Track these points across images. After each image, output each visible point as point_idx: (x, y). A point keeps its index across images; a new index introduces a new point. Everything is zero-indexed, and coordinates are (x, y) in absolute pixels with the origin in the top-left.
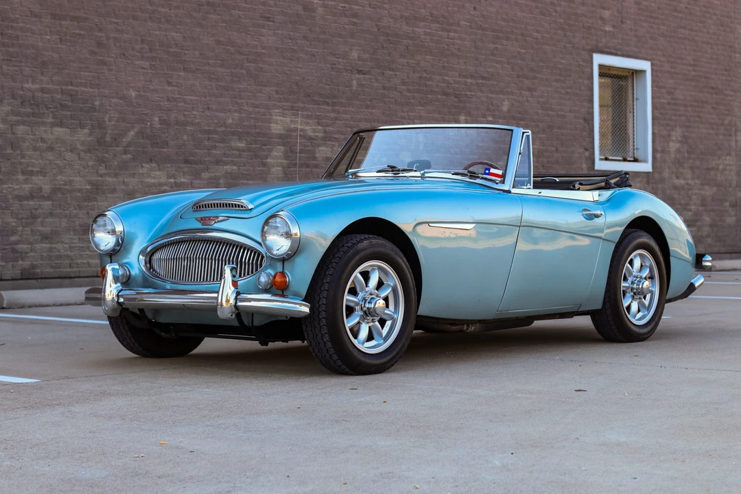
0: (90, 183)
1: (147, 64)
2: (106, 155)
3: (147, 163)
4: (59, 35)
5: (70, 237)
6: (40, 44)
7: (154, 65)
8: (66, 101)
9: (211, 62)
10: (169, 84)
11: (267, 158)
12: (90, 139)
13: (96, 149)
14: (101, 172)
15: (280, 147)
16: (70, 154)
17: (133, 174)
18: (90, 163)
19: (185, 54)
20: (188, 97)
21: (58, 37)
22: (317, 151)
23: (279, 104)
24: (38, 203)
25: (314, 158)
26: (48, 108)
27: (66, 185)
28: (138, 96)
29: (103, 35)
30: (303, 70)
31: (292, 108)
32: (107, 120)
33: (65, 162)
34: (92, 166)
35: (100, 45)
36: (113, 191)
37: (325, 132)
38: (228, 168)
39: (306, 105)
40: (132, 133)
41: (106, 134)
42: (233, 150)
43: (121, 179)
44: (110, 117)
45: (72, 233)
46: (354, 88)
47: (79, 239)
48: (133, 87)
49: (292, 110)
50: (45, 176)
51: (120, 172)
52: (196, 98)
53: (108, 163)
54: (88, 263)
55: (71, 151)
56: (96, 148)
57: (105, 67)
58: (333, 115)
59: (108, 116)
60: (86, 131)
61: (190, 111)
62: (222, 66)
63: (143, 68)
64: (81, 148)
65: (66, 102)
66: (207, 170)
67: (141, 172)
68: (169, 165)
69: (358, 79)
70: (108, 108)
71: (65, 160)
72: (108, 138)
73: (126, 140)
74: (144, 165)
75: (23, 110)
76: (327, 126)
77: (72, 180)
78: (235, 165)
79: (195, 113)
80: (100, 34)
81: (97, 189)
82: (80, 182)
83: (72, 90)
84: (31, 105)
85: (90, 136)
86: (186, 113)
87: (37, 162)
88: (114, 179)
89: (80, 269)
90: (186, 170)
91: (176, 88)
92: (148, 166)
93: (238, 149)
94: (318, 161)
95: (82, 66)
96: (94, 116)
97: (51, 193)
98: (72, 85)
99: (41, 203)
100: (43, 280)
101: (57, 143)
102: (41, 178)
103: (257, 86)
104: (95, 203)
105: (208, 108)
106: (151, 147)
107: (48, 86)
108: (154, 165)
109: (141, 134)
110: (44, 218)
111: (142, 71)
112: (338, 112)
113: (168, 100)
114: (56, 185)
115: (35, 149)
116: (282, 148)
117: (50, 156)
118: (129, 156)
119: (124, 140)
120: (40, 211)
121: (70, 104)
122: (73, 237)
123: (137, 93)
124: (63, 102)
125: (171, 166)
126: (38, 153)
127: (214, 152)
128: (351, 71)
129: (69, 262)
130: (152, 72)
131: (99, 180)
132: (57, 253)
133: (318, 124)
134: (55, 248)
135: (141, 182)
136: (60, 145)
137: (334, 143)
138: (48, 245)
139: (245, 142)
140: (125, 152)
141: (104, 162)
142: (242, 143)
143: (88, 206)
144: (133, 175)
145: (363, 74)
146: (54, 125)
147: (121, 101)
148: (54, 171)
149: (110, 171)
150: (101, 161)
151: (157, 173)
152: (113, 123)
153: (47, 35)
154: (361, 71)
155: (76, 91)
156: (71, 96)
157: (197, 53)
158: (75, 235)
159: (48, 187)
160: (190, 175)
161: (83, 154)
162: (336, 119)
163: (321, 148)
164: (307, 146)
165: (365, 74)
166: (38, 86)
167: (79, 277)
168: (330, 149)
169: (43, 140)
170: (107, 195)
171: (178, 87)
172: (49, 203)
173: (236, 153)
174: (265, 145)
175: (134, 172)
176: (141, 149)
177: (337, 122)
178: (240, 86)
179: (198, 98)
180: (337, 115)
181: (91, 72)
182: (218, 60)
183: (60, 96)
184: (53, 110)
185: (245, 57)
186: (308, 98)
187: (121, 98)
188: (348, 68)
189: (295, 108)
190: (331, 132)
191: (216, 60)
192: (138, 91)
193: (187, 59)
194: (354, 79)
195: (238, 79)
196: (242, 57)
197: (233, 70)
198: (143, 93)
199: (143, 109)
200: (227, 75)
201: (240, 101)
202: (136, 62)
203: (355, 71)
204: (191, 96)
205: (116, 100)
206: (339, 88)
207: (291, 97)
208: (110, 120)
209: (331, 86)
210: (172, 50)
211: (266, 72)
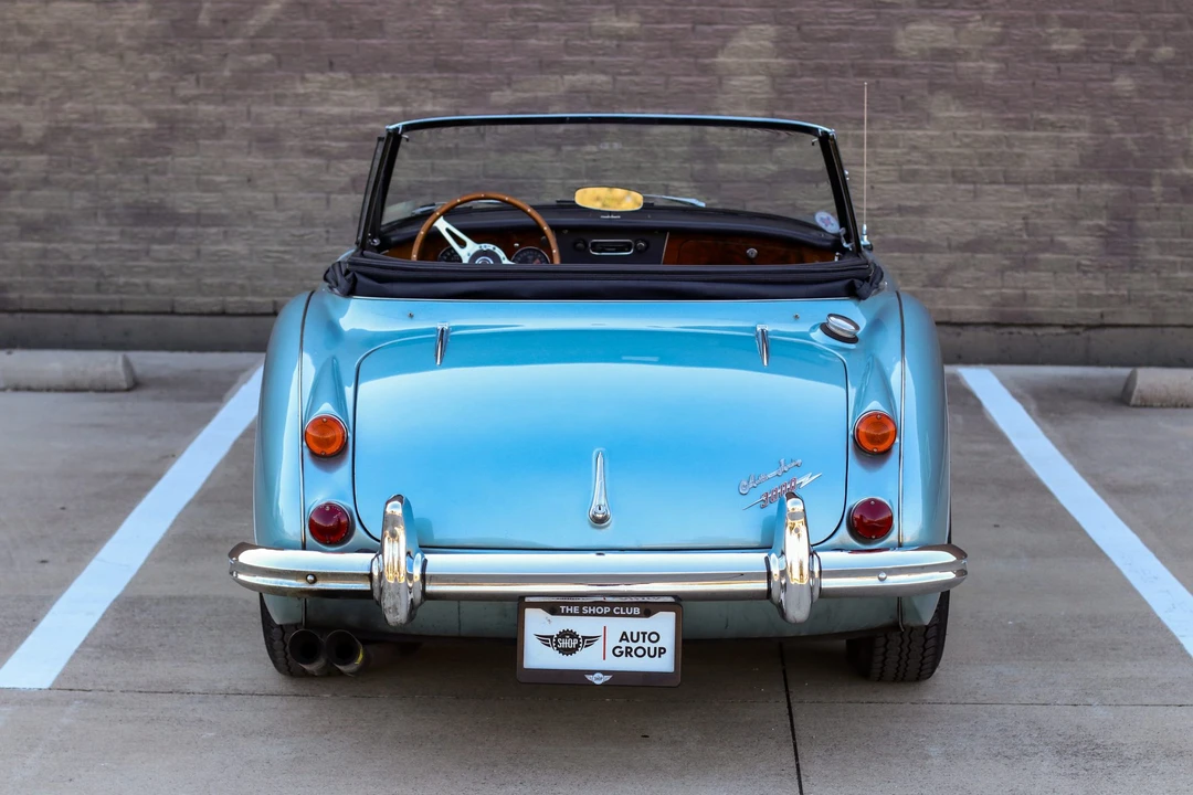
0: (155, 116)
2: (198, 56)
3: (321, 71)
5: (97, 228)
11: (713, 53)
12: (154, 22)
13: (171, 45)
14: (182, 93)
15: (762, 27)
16: (97, 55)
17: (276, 96)
18: (153, 75)
22: (900, 33)
24: (11, 158)
25: (891, 52)
27: (85, 121)
33: (83, 72)
34: (159, 81)
36: (220, 132)
38: (581, 79)
40: (275, 6)
41: (197, 11)
42: (599, 36)
43: (240, 107)
45: (103, 221)
47: (122, 233)
50: (30, 101)
51: (240, 92)
53: (203, 74)
54: (147, 285)
55: (103, 50)
56: (171, 41)
60: (141, 6)
64: (129, 43)
66: (509, 85)
67: (302, 91)
68: (385, 75)
71: (83, 68)
72: (204, 20)
73: (254, 23)
74: (308, 75)
77: (104, 112)
78: (604, 72)
81: (171, 128)
82: (128, 117)
85: (150, 17)
87: (9, 75)
88: (222, 109)
89: (124, 296)
90: (438, 85)
92: (321, 78)
93: (614, 35)
94: (904, 58)
97: (45, 137)
99: (19, 159)
100: (27, 316)
101: (60, 34)
102: (19, 106)
104: (168, 159)
106: (334, 37)
108: (341, 75)
109: (299, 6)
110: (30, 189)
114: (57, 122)
116: (770, 30)
117: (44, 61)
118: (266, 57)
119: (252, 22)
120: (17, 174)
122: (106, 229)
125: (393, 78)
126: (12, 56)
127: (533, 41)
129: (95, 281)
131: (176, 111)
132: (62, 261)
134: (57, 251)
135: (301, 113)
136: (68, 38)
137: (963, 13)
138: (37, 245)
139: (636, 17)
140: (254, 48)
141: (192, 72)
142: (628, 20)
143: (146, 164)
144: (279, 99)
148: (56, 94)
149: (211, 91)
150: (187, 69)
151: (352, 93)
158: (110, 224)
159: (38, 125)
160: (453, 97)
161: (131, 57)
163: (913, 27)
164: (865, 22)
167: (121, 313)
168: (951, 30)
169: (23, 29)
170: (201, 142)
172: (43, 158)
173: (607, 43)
174: (709, 24)
175: (279, 91)
176: (301, 41)
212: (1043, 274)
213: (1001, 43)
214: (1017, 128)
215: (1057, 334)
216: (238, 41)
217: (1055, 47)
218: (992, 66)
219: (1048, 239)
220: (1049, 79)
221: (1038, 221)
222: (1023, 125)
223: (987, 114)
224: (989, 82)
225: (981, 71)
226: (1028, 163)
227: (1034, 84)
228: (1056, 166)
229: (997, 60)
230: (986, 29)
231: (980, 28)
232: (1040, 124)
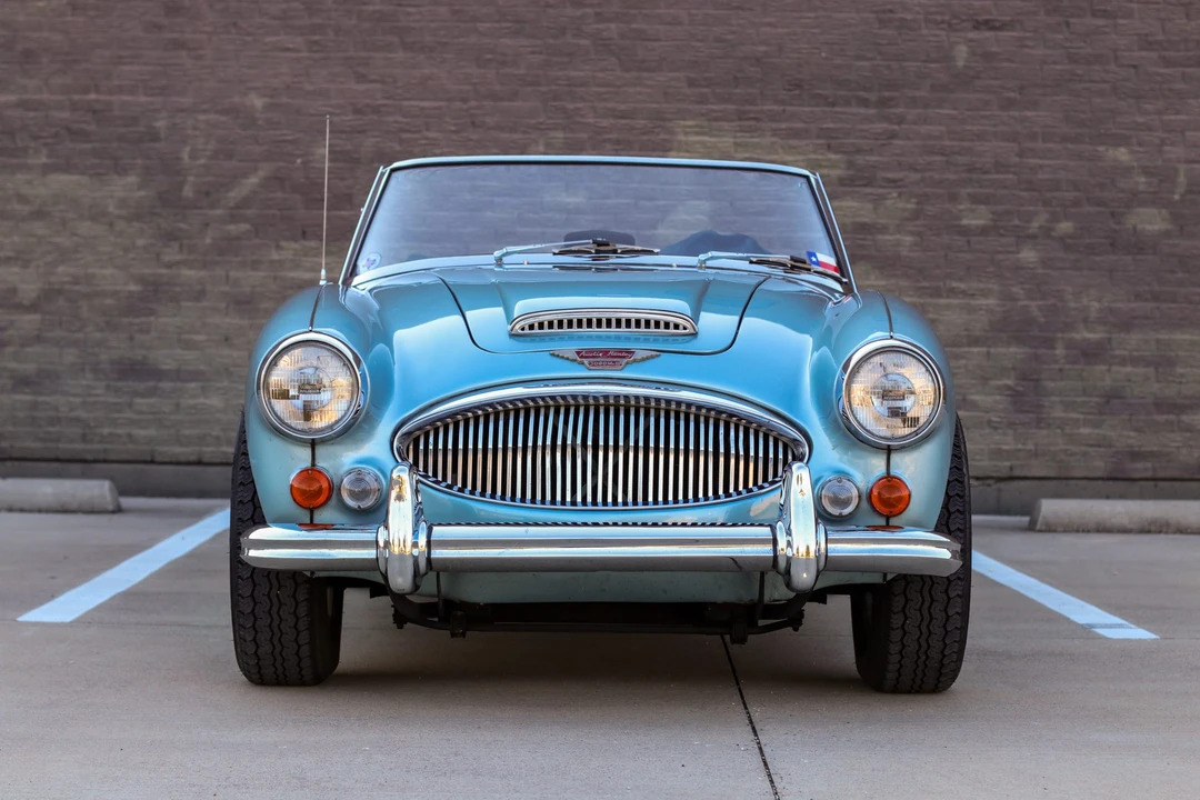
0: (141, 280)
1: (299, 39)
2: (182, 225)
3: (294, 239)
5: (84, 382)
6: (21, 18)
7: (316, 42)
8: (85, 122)
9: (482, 26)
10: (361, 78)
11: (654, 226)
12: (142, 193)
13: (157, 214)
14: (166, 258)
15: (697, 202)
16: (89, 223)
17: (254, 262)
18: (140, 242)
19: (409, 14)
20: (413, 103)
23: (697, 107)
26: (35, 138)
27: (77, 284)
28: (269, 108)
30: (780, 30)
31: (741, 116)
32: (185, 155)
33: (75, 239)
34: (145, 247)
35: (173, 9)
36: (200, 295)
37: (850, 165)
39: (788, 108)
40: (253, 180)
41: (181, 185)
43: (219, 272)
44: (192, 151)
45: (89, 375)
46: (960, 63)
47: (108, 387)
48: (255, 89)
49: (740, 119)
50: (26, 264)
51: (218, 258)
52: (435, 104)
53: (185, 242)
54: (130, 436)
55: (94, 219)
56: (158, 211)
57: (184, 53)
58: (880, 126)
59: (188, 149)
60: (132, 179)
61: (419, 132)
62: (515, 33)
63: (288, 49)
64: (118, 212)
65: (83, 126)
67: (275, 256)
69: (971, 40)
70: (189, 132)
71: (76, 235)
72: (188, 192)
73: (235, 194)
74: (283, 243)
76: (859, 151)
77: (93, 276)
79: (432, 135)
81: (156, 291)
82: (113, 279)
83: (97, 101)
85: (139, 188)
86: (405, 136)
87: (7, 241)
88: (203, 273)
89: (108, 446)
91: (378, 86)
92: (294, 245)
95: (124, 53)
96: (151, 149)
97: (39, 297)
98: (98, 91)
99: (13, 318)
100: (16, 463)
101: (55, 204)
102: (16, 269)
103: (628, 70)
104: (152, 319)
105: (473, 123)
106: (308, 209)
107: (37, 97)
108: (313, 244)
109: (277, 180)
110: (23, 346)
111: (285, 54)
112: (901, 120)
113: (357, 111)
114: (50, 284)
117: (39, 228)
118: (244, 227)
119: (232, 194)
120: (11, 332)
121: (93, 127)
122: (93, 383)
123: (267, 100)
124: (74, 126)
126: (11, 223)
127: (489, 214)
128: (950, 25)
129: (81, 431)
130: (312, 55)
131: (161, 275)
132: (52, 413)
133: (830, 148)
134: (47, 403)
135: (275, 278)
136: (63, 207)
137: (881, 191)
138: (28, 398)
139: (583, 193)
140: (233, 219)
141: (176, 239)
142: (576, 196)
143: (131, 324)
144: (255, 265)
145: (993, 28)
146: (47, 169)
147: (223, 118)
148: (49, 258)
149: (192, 257)
150: (171, 237)
152: (202, 161)
154: (986, 22)
155: (108, 103)
156: (94, 112)
157: (443, 10)
158: (97, 379)
159: (33, 287)
161: (121, 225)
162: (893, 136)
165: (999, 29)
166: (13, 98)
167: (105, 461)
168: (870, 206)
169: (22, 199)
170: (184, 304)
171: (383, 82)
172: (36, 317)
173: (557, 216)
174: (650, 200)
175: (255, 257)
176: (277, 212)
177: (893, 141)
178: (573, 73)
179: (443, 104)
180: (896, 127)
181: (146, 64)
182: (508, 21)
183: (65, 115)
184: (49, 141)
185: (589, 10)
186: (797, 92)
187: (225, 112)
188: (939, 18)
189: (752, 115)
190: (873, 167)
191: (498, 22)
192: (272, 97)
193: (412, 25)
194: (959, 43)
195: (566, 59)
196: (579, 13)
197: (551, 41)
198: (284, 100)
199: (285, 132)
200: (533, 53)
201: (571, 106)
202: (268, 39)
203: (965, 24)
204: (422, 100)
205: (212, 117)
206: (906, 64)
207: (738, 91)
208: (193, 157)
209: (875, 62)
210: (371, 8)
211: (658, 40)
213: (917, 218)
214: (931, 296)
217: (965, 222)
218: (909, 239)
219: (960, 397)
220: (961, 251)
222: (937, 293)
223: (904, 283)
224: (905, 253)
225: (898, 244)
227: (946, 256)
228: (966, 330)
229: (912, 233)
230: (902, 205)
231: (897, 204)
232: (952, 292)
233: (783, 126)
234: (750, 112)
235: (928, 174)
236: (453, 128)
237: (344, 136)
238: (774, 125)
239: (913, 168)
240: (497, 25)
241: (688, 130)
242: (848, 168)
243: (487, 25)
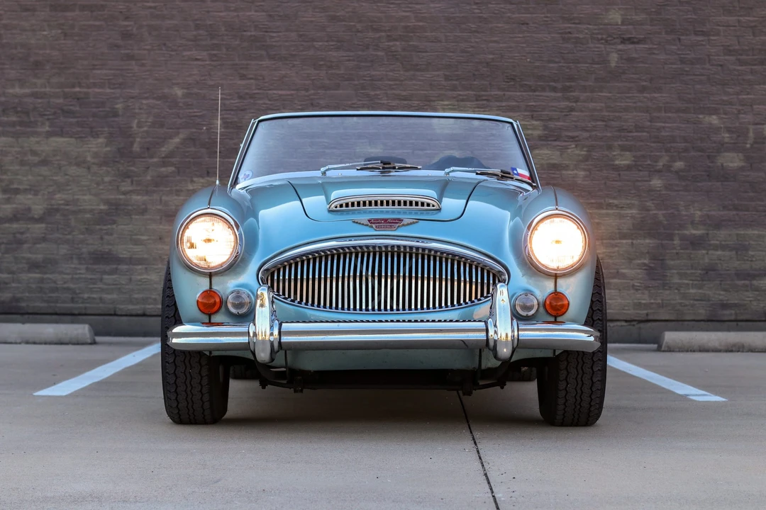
0: (107, 202)
1: (205, 53)
2: (133, 168)
3: (202, 176)
4: (62, 29)
5: (73, 266)
6: (33, 41)
7: (215, 55)
8: (71, 105)
9: (317, 44)
10: (243, 77)
12: (108, 149)
13: (117, 162)
14: (123, 189)
16: (75, 167)
17: (177, 191)
18: (107, 179)
19: (273, 37)
20: (275, 92)
21: (60, 31)
23: (450, 93)
24: (25, 226)
26: (42, 115)
27: (67, 205)
28: (186, 96)
29: (132, 23)
30: (501, 45)
31: (478, 98)
32: (134, 125)
33: (67, 177)
34: (110, 182)
35: (126, 35)
36: (144, 211)
37: (546, 128)
39: (507, 93)
40: (177, 140)
41: (132, 143)
43: (156, 197)
44: (139, 123)
45: (75, 261)
46: (613, 64)
47: (87, 269)
48: (178, 84)
49: (477, 100)
50: (36, 194)
51: (155, 189)
52: (289, 92)
53: (135, 179)
54: (101, 299)
55: (78, 165)
56: (117, 160)
57: (134, 62)
58: (564, 104)
59: (136, 121)
60: (101, 140)
62: (338, 49)
63: (197, 60)
64: (93, 161)
65: (71, 107)
67: (191, 187)
69: (620, 50)
70: (137, 111)
71: (67, 175)
72: (136, 148)
74: (195, 179)
75: (6, 119)
76: (551, 119)
77: (78, 199)
80: (126, 23)
81: (117, 209)
82: (89, 202)
83: (80, 92)
84: (17, 112)
85: (106, 146)
87: (25, 179)
88: (145, 198)
89: (88, 305)
91: (252, 81)
92: (202, 180)
95: (96, 63)
96: (113, 121)
97: (44, 213)
98: (80, 85)
99: (29, 226)
101: (54, 156)
102: (30, 196)
103: (407, 70)
104: (114, 226)
105: (312, 104)
106: (210, 157)
107: (43, 90)
108: (214, 179)
109: (191, 140)
110: (35, 244)
111: (195, 63)
112: (577, 100)
113: (240, 97)
114: (51, 205)
115: (22, 163)
117: (44, 170)
118: (171, 169)
119: (163, 149)
120: (28, 235)
121: (78, 109)
122: (78, 266)
123: (185, 91)
124: (65, 108)
126: (27, 168)
128: (607, 41)
129: (70, 296)
130: (213, 63)
131: (120, 199)
132: (53, 285)
133: (532, 117)
134: (50, 279)
136: (58, 158)
137: (565, 144)
138: (38, 276)
140: (164, 164)
141: (129, 177)
143: (101, 229)
145: (633, 43)
146: (50, 134)
147: (158, 102)
148: (51, 189)
149: (139, 188)
150: (126, 175)
152: (145, 129)
153: (44, 31)
154: (629, 39)
155: (87, 94)
156: (78, 99)
157: (293, 35)
158: (80, 264)
159: (40, 207)
161: (95, 168)
162: (572, 109)
165: (638, 43)
166: (27, 91)
167: (86, 315)
168: (558, 153)
169: (34, 153)
170: (133, 217)
171: (256, 79)
172: (43, 226)
174: (422, 150)
175: (178, 188)
176: (192, 160)
177: (573, 113)
178: (374, 73)
179: (293, 92)
180: (574, 104)
181: (110, 69)
182: (333, 41)
183: (61, 101)
184: (51, 117)
185: (383, 34)
186: (512, 83)
187: (158, 98)
188: (600, 37)
189: (484, 98)
190: (560, 129)
191: (327, 41)
192: (188, 89)
193: (274, 44)
194: (613, 52)
195: (369, 64)
196: (377, 35)
197: (360, 53)
198: (195, 90)
199: (196, 110)
200: (349, 60)
201: (372, 93)
202: (185, 53)
203: (615, 41)
204: (282, 90)
205: (151, 101)
206: (579, 65)
207: (475, 83)
208: (139, 125)
209: (561, 64)
210: (249, 34)
211: (426, 52)
212: (613, 291)
213: (587, 160)
214: (597, 208)
215: (622, 326)
216: (155, 160)
217: (617, 162)
218: (582, 173)
219: (615, 271)
220: (614, 181)
221: (610, 261)
222: (600, 206)
224: (579, 182)
225: (576, 176)
226: (603, 228)
227: (605, 183)
228: (619, 229)
229: (584, 170)
230: (577, 152)
231: (575, 152)
232: (609, 206)
233: (504, 104)
234: (483, 95)
235: (594, 133)
236: (300, 107)
237: (232, 113)
238: (498, 104)
239: (584, 129)
240: (326, 43)
241: (446, 107)
242: (544, 130)
243: (320, 44)
